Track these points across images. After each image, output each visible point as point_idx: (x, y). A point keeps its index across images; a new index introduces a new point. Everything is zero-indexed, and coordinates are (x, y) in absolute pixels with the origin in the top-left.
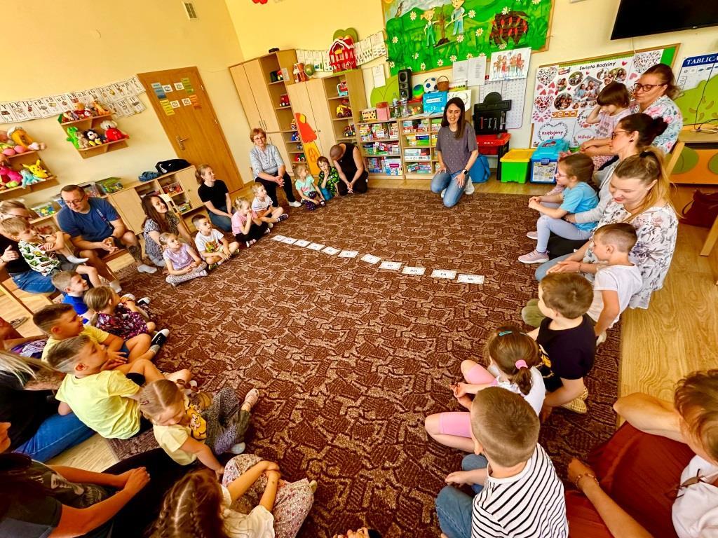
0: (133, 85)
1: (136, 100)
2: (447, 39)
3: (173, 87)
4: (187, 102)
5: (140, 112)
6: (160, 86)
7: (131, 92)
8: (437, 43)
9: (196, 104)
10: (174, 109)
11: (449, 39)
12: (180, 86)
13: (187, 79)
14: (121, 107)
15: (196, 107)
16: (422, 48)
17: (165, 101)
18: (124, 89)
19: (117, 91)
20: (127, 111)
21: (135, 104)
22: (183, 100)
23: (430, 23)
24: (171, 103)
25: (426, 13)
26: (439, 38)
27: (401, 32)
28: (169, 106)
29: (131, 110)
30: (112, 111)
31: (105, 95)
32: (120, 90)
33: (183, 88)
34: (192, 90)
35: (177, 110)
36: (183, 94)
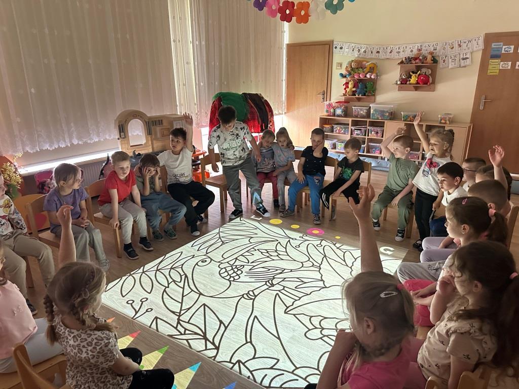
0: (474, 43)
1: (467, 56)
3: (516, 48)
5: (465, 67)
6: (501, 46)
7: (468, 49)
10: (500, 70)
14: (450, 60)
17: (497, 61)
18: (464, 46)
19: (456, 46)
20: (453, 63)
21: (463, 59)
22: (518, 63)
24: (502, 63)
28: (496, 66)
29: (457, 65)
30: (441, 61)
31: (444, 49)
32: (460, 46)
35: (503, 72)
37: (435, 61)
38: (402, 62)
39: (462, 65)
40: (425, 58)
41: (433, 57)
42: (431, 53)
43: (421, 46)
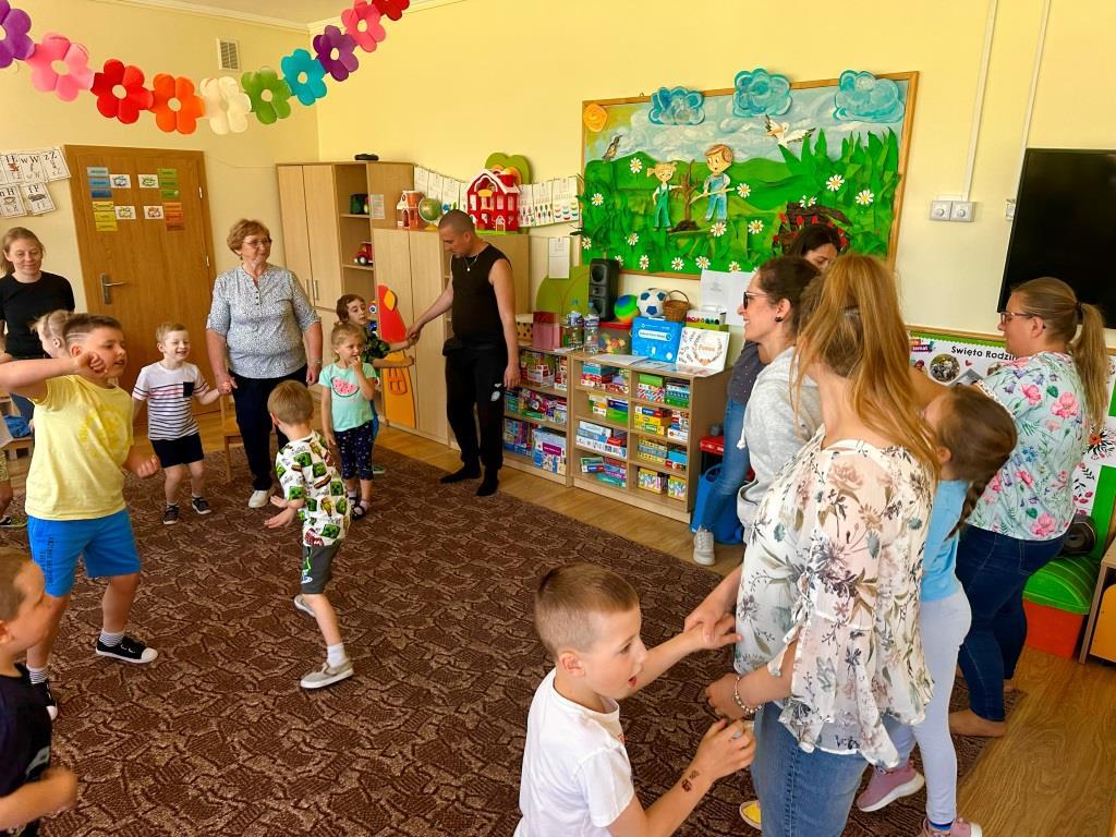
0: (47, 164)
1: (41, 191)
2: (694, 223)
3: (135, 181)
4: (160, 212)
5: (41, 215)
6: (106, 174)
7: (37, 175)
8: (675, 226)
9: (173, 222)
10: (118, 221)
11: (699, 224)
12: (151, 181)
13: (173, 170)
15: (170, 227)
16: (646, 227)
17: (107, 203)
18: (25, 168)
20: (11, 208)
21: (34, 198)
22: (146, 208)
23: (664, 187)
24: (117, 208)
25: (659, 167)
26: (679, 218)
27: (610, 189)
28: (110, 214)
29: (22, 211)
32: (14, 168)
33: (157, 186)
34: (176, 192)
35: (123, 224)
36: (151, 197)
39: (35, 210)
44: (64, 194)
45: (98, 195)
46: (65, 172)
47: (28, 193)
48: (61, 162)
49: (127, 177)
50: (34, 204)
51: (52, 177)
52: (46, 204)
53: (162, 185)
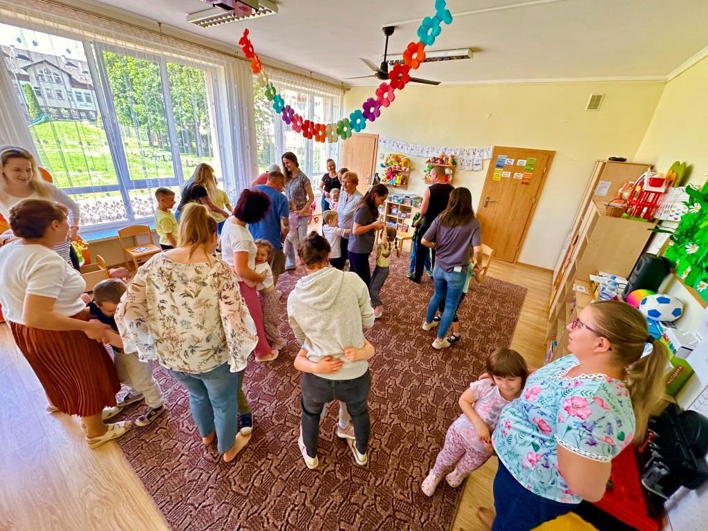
0: (486, 153)
1: (480, 163)
3: (516, 162)
4: (519, 176)
5: (477, 171)
6: (505, 159)
7: (481, 157)
9: (525, 181)
10: (502, 177)
12: (523, 163)
13: (535, 159)
14: (466, 164)
15: (522, 183)
17: (500, 170)
18: (477, 154)
19: (471, 153)
20: (468, 167)
21: (476, 165)
22: (516, 174)
24: (504, 172)
28: (500, 174)
29: (471, 168)
30: (459, 164)
31: (462, 154)
32: (474, 153)
33: (524, 165)
34: (532, 169)
35: (504, 179)
36: (520, 169)
37: (454, 163)
38: (429, 161)
39: (475, 170)
40: (447, 159)
41: (453, 160)
42: (452, 156)
43: (445, 149)
44: (487, 165)
45: (498, 166)
46: (490, 157)
47: (475, 162)
48: (491, 153)
49: (513, 160)
50: (475, 166)
51: (485, 158)
52: (480, 167)
53: (528, 165)
